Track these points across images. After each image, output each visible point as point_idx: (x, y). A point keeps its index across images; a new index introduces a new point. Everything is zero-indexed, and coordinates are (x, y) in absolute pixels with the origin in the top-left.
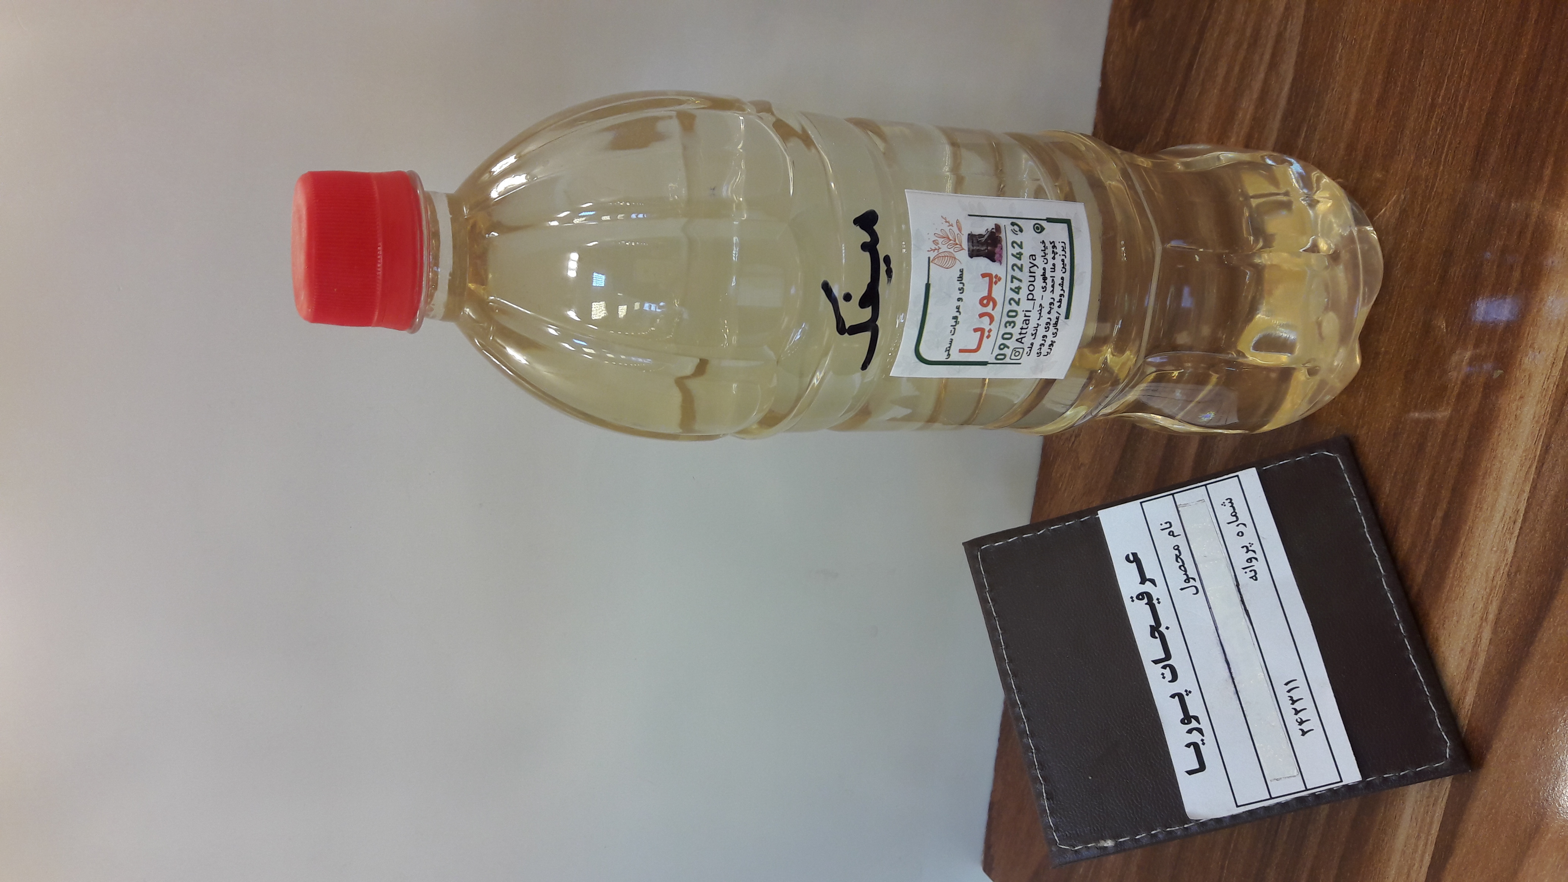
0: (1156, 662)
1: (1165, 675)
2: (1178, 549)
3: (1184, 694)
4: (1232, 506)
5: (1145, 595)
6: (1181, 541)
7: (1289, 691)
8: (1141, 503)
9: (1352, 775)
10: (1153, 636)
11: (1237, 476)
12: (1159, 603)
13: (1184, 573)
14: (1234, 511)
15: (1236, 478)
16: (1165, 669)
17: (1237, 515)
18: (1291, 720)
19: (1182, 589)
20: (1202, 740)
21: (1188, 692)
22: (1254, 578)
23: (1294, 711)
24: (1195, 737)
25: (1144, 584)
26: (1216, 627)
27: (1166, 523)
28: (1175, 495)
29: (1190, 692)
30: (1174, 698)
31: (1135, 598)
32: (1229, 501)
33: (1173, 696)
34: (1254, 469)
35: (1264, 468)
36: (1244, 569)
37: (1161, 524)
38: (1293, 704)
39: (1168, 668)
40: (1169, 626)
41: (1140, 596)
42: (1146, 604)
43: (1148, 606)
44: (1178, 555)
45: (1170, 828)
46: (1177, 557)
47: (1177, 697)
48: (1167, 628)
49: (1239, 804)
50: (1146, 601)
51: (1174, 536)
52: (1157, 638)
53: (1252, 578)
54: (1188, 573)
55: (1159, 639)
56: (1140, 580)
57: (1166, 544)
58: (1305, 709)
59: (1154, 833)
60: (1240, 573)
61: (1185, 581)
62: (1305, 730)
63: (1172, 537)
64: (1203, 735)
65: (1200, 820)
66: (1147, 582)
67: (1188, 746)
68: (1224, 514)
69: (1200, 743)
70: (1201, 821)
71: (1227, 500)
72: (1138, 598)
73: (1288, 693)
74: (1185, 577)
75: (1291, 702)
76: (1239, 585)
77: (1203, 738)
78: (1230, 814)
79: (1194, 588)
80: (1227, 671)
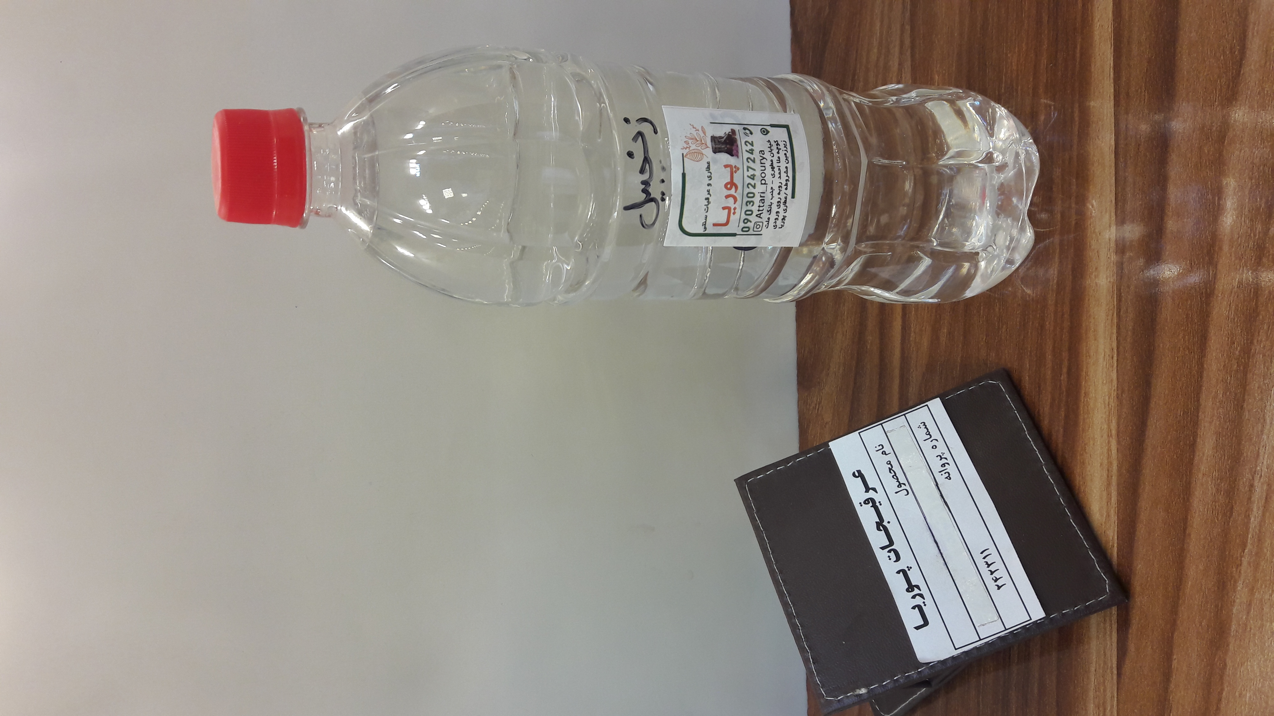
0: (883, 548)
1: (890, 558)
2: (890, 464)
4: (926, 428)
5: (869, 500)
6: (891, 458)
8: (859, 433)
9: (1037, 613)
10: (879, 529)
12: (881, 505)
13: (897, 480)
14: (928, 431)
15: (926, 407)
16: (891, 552)
17: (930, 434)
18: (988, 578)
19: (896, 493)
21: (909, 568)
23: (990, 572)
24: (918, 601)
25: (868, 492)
26: (924, 517)
27: (879, 446)
28: (883, 425)
30: (899, 574)
31: (862, 504)
34: (938, 399)
35: (947, 398)
36: (940, 472)
37: (876, 447)
38: (988, 567)
42: (871, 507)
44: (891, 468)
45: (909, 673)
48: (889, 522)
49: (956, 648)
50: (871, 504)
52: (882, 530)
53: (946, 478)
56: (864, 489)
58: (998, 570)
59: (897, 679)
60: (938, 476)
62: (1000, 585)
63: (885, 455)
66: (871, 491)
67: (914, 608)
68: (921, 434)
69: (922, 605)
70: (931, 665)
71: (921, 423)
72: (865, 503)
73: (983, 560)
74: (898, 484)
76: (938, 484)
77: (924, 601)
78: (952, 655)
79: (905, 491)
80: (937, 548)
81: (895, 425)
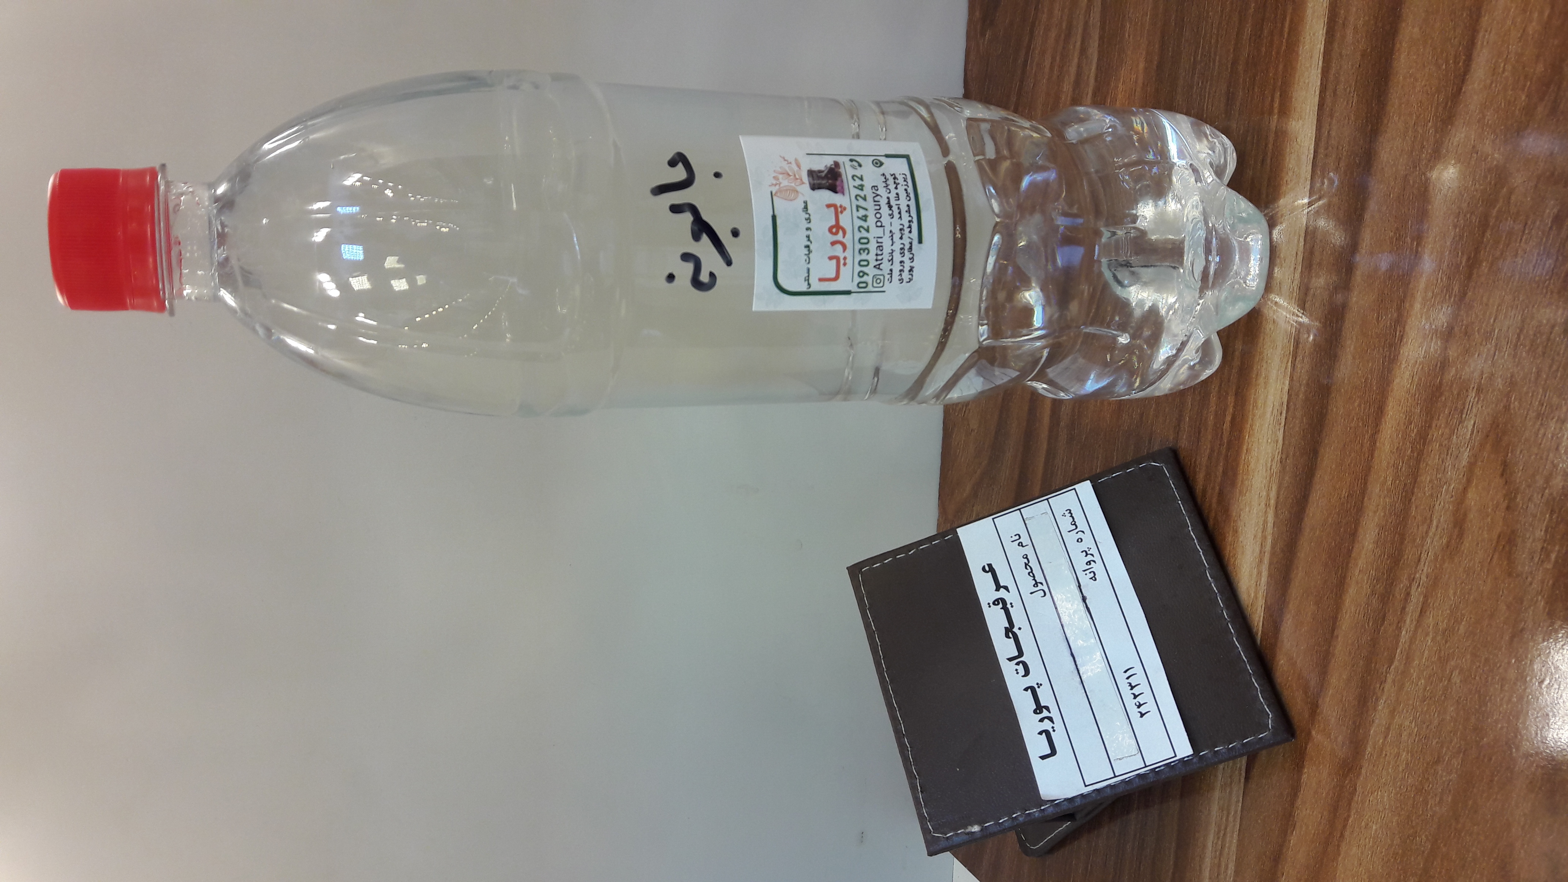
0: (1010, 659)
1: (1018, 671)
2: (1027, 558)
3: (1036, 686)
4: (1071, 516)
5: (1000, 601)
6: (1029, 551)
7: (1128, 678)
8: (993, 519)
9: (1185, 749)
10: (1007, 636)
11: (1074, 489)
12: (1012, 607)
13: (1033, 578)
14: (1074, 521)
15: (1074, 490)
16: (1019, 665)
17: (1076, 524)
18: (1130, 703)
19: (1031, 593)
20: (1053, 727)
21: (1039, 685)
22: (1094, 578)
23: (1133, 696)
24: (1047, 725)
25: (999, 591)
26: (1062, 625)
27: (1015, 535)
28: (1022, 510)
29: (1041, 685)
30: (1027, 691)
31: (991, 604)
32: (1068, 511)
33: (1026, 689)
34: (1089, 481)
35: (1099, 481)
36: (1084, 571)
37: (1012, 537)
38: (1132, 689)
39: (1021, 664)
40: (1021, 627)
41: (996, 602)
42: (1001, 609)
43: (1003, 610)
44: (1027, 562)
45: (1029, 810)
46: (1026, 565)
47: (1029, 690)
48: (1020, 629)
49: (1087, 784)
50: (1001, 605)
51: (1023, 546)
52: (1010, 638)
53: (1091, 578)
54: (1036, 579)
55: (1012, 639)
56: (995, 588)
57: (1016, 554)
58: (1143, 693)
59: (1015, 817)
60: (1081, 575)
61: (1034, 586)
62: (1143, 712)
63: (1021, 547)
64: (1053, 723)
65: (1056, 800)
66: (1002, 589)
67: (1040, 733)
68: (1065, 524)
69: (1051, 730)
70: (1056, 802)
71: (1067, 511)
72: (994, 603)
73: (1127, 680)
74: (1034, 582)
75: (1130, 687)
76: (1080, 586)
77: (1054, 725)
78: (1080, 793)
79: (1042, 591)
80: (1073, 663)
81: (1035, 510)
